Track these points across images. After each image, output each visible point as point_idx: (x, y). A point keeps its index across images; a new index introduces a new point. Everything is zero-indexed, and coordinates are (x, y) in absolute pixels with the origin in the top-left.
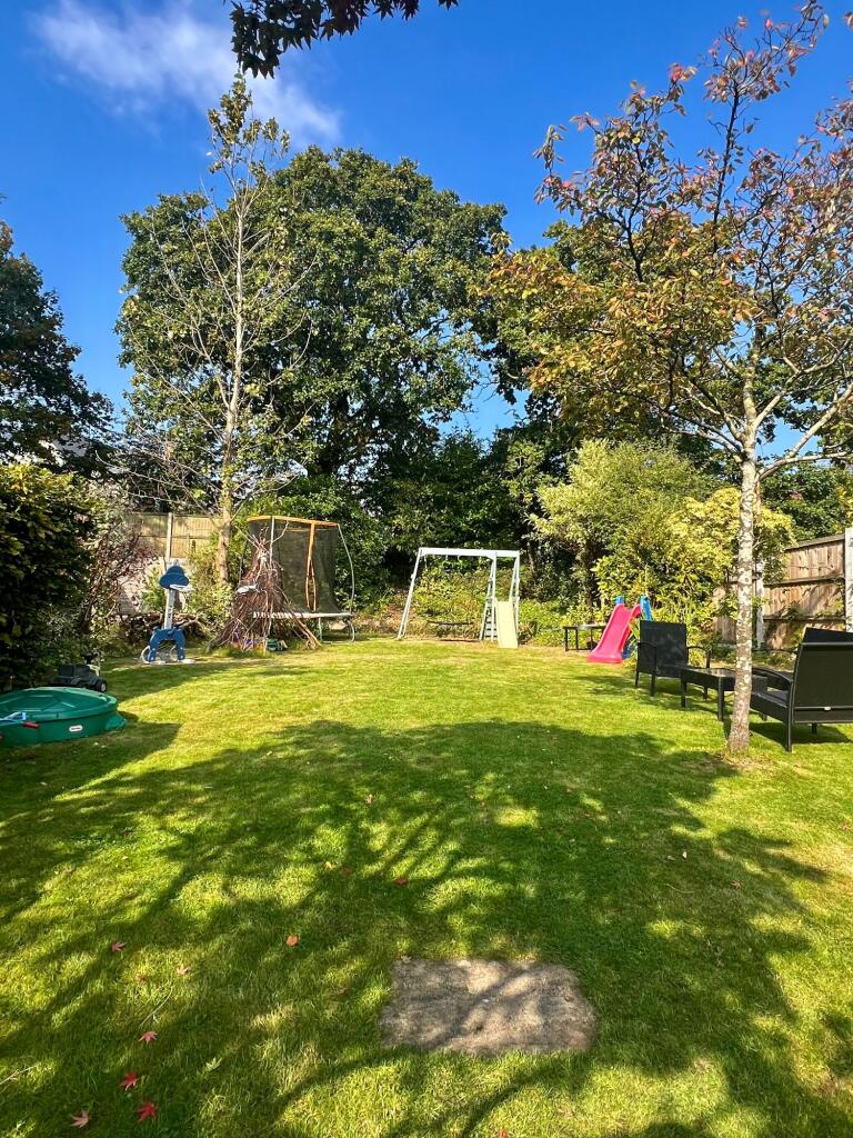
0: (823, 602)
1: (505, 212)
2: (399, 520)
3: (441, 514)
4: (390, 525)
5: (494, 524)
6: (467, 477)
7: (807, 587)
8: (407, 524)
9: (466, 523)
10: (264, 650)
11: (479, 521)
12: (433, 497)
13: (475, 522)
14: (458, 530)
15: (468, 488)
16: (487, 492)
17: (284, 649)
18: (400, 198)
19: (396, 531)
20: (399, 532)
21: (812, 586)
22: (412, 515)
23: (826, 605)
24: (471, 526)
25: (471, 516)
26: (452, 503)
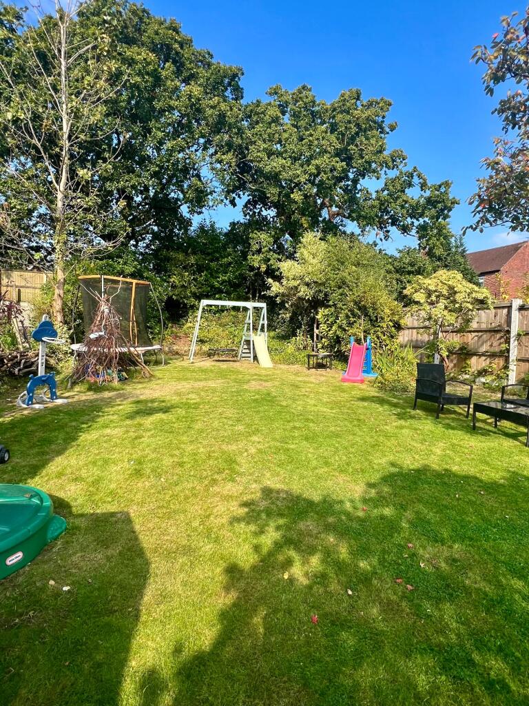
0: (489, 343)
1: (243, 74)
2: (174, 279)
3: (201, 276)
4: (168, 282)
5: (235, 283)
6: (217, 252)
7: (477, 334)
8: (180, 282)
9: (218, 282)
10: (116, 383)
11: (226, 281)
12: (196, 264)
13: (224, 281)
14: (212, 287)
15: (217, 259)
16: (230, 263)
17: (126, 379)
18: (176, 46)
19: (172, 287)
20: (174, 287)
21: (480, 334)
22: (183, 277)
23: (491, 346)
24: (221, 284)
25: (222, 278)
26: (208, 268)
